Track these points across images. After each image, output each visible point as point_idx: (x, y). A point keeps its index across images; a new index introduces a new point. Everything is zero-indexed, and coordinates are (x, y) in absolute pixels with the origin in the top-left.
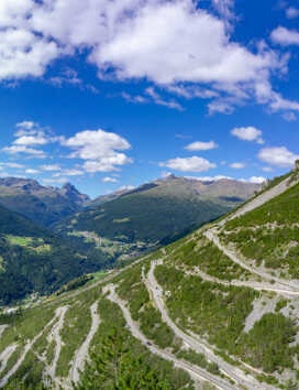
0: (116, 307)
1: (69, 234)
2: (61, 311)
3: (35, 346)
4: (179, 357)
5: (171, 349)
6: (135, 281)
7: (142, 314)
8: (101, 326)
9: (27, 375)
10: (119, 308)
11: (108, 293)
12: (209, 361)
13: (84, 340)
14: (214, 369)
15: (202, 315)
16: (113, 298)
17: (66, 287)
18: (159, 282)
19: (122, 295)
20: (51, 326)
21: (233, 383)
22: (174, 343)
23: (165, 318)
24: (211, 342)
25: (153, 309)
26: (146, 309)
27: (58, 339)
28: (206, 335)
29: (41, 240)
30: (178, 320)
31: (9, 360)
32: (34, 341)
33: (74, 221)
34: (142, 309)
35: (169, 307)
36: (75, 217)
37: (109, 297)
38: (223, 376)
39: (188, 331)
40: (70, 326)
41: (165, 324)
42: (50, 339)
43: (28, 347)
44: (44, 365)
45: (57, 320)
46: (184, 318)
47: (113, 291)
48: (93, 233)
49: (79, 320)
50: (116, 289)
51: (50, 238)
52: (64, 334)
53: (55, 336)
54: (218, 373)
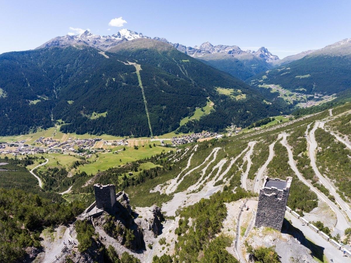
0: (285, 149)
1: (260, 86)
2: (252, 144)
3: (236, 162)
4: (315, 186)
5: (311, 181)
6: (300, 135)
7: (299, 157)
8: (274, 158)
9: (233, 176)
10: (286, 150)
11: (281, 139)
12: (331, 194)
13: (264, 164)
14: (332, 199)
15: (336, 169)
16: (284, 143)
17: (254, 124)
18: (316, 140)
19: (290, 143)
20: (246, 153)
21: (340, 209)
22: (314, 178)
23: (313, 164)
24: (336, 185)
25: (307, 157)
26: (303, 155)
27: (249, 160)
28: (335, 180)
29: (239, 91)
30: (320, 167)
31: (223, 167)
32: (236, 159)
33: (265, 77)
34: (300, 155)
35: (317, 158)
36: (265, 74)
37: (281, 142)
38: (336, 204)
39: (324, 175)
40: (257, 154)
41: (311, 167)
42: (245, 159)
43: (233, 162)
44: (242, 172)
45: (249, 149)
46: (324, 167)
47: (285, 138)
48: (278, 86)
49: (262, 152)
50: (287, 137)
51: (246, 89)
52: (253, 158)
53: (247, 158)
54: (334, 202)
